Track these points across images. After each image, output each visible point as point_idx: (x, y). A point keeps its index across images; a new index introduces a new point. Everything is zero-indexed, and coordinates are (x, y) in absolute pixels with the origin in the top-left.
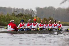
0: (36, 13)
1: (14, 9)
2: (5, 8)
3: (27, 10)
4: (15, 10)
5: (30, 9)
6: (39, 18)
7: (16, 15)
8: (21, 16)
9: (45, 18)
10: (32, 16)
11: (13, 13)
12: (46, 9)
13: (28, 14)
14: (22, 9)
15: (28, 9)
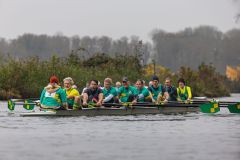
0: (152, 53)
1: (76, 40)
2: (43, 38)
3: (120, 42)
4: (80, 44)
5: (133, 37)
6: (163, 69)
7: (82, 60)
8: (99, 63)
9: (187, 67)
10: (138, 62)
11: (72, 56)
12: (187, 35)
13: (124, 54)
14: (105, 41)
15: (125, 39)
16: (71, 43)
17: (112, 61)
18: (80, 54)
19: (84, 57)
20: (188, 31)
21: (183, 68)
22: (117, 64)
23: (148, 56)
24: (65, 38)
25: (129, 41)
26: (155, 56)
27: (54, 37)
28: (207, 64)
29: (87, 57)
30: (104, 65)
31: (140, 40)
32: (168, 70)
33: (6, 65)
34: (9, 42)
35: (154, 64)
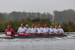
16: (28, 14)
17: (41, 20)
18: (31, 18)
19: (32, 19)
21: (63, 23)
22: (43, 21)
24: (26, 13)
25: (46, 14)
27: (22, 12)
28: (71, 21)
29: (33, 19)
30: (38, 21)
32: (58, 23)
33: (7, 21)
35: (54, 21)
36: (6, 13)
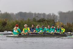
16: (34, 15)
17: (46, 20)
19: (38, 19)
20: (69, 12)
21: (68, 23)
23: (57, 19)
24: (32, 13)
25: (51, 15)
26: (59, 19)
27: (29, 13)
30: (44, 22)
31: (55, 14)
32: (63, 24)
33: (14, 21)
34: (15, 14)
35: (59, 22)
36: (13, 13)
